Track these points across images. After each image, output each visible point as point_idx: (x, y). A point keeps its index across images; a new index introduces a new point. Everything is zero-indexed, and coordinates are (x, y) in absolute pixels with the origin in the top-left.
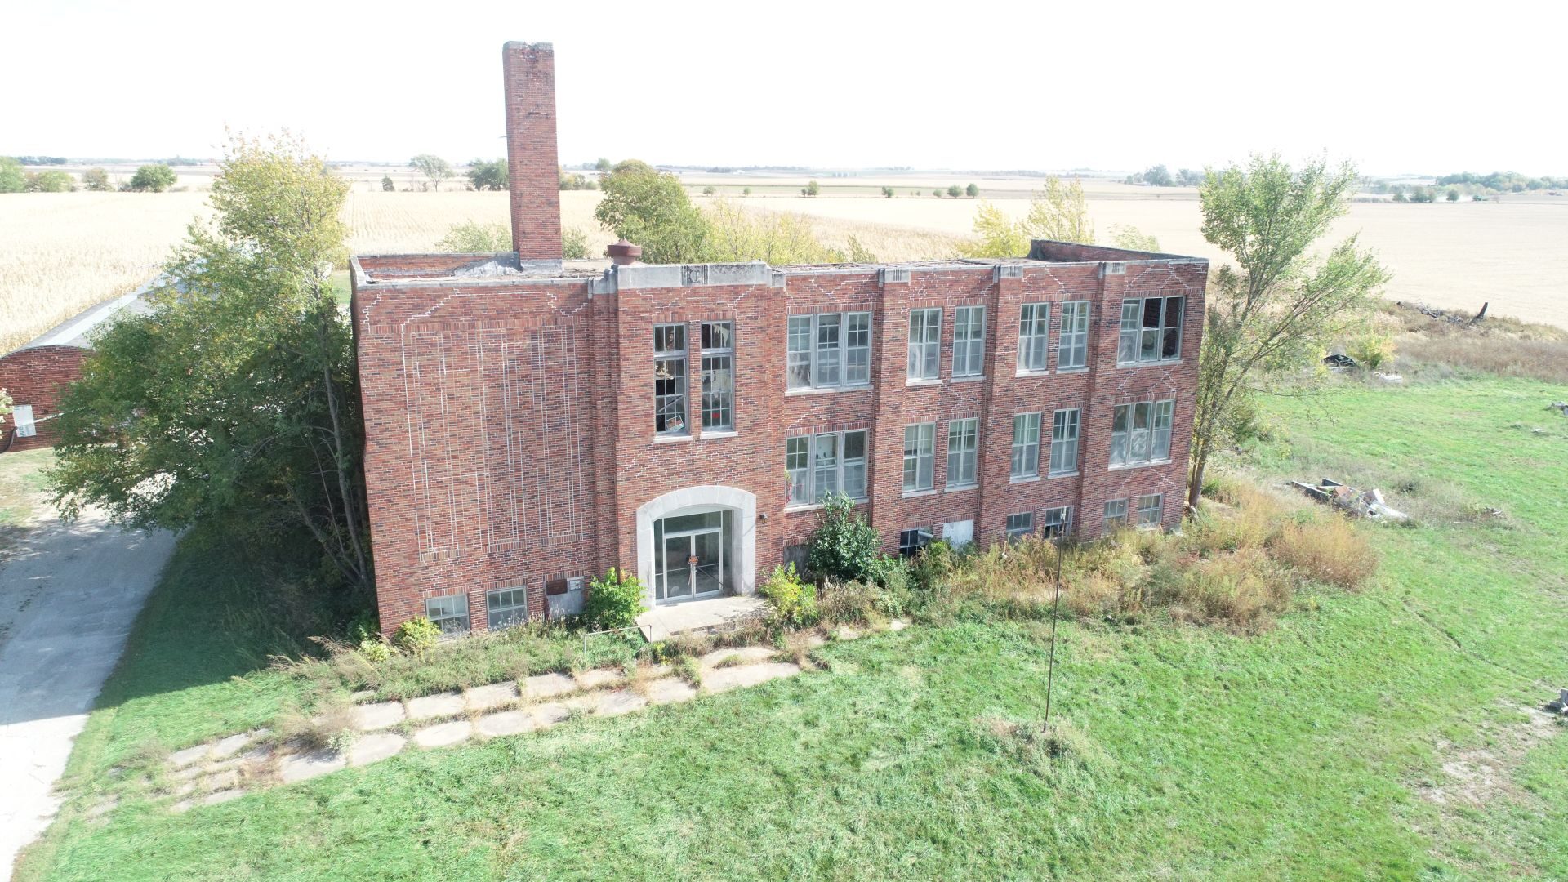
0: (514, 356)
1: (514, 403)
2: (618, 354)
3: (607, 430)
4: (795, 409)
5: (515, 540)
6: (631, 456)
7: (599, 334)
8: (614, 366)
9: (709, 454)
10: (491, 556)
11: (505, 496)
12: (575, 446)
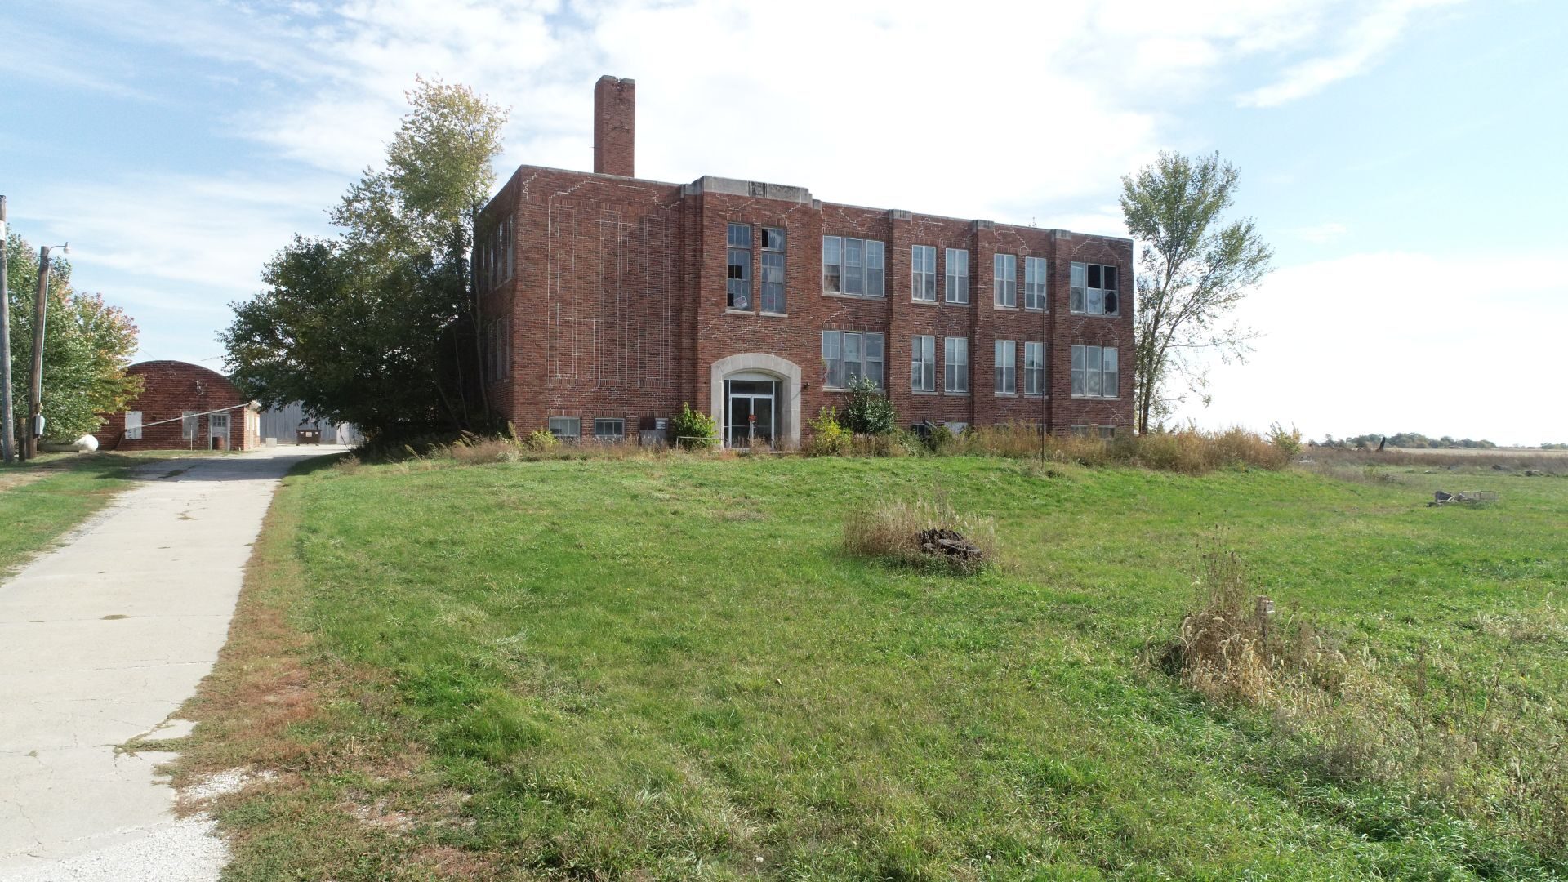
0: (626, 233)
1: (625, 268)
2: (702, 240)
3: (690, 298)
4: (829, 308)
5: (619, 378)
6: (708, 322)
7: (688, 224)
8: (698, 250)
9: (766, 329)
10: (600, 389)
11: (613, 341)
12: (666, 310)
